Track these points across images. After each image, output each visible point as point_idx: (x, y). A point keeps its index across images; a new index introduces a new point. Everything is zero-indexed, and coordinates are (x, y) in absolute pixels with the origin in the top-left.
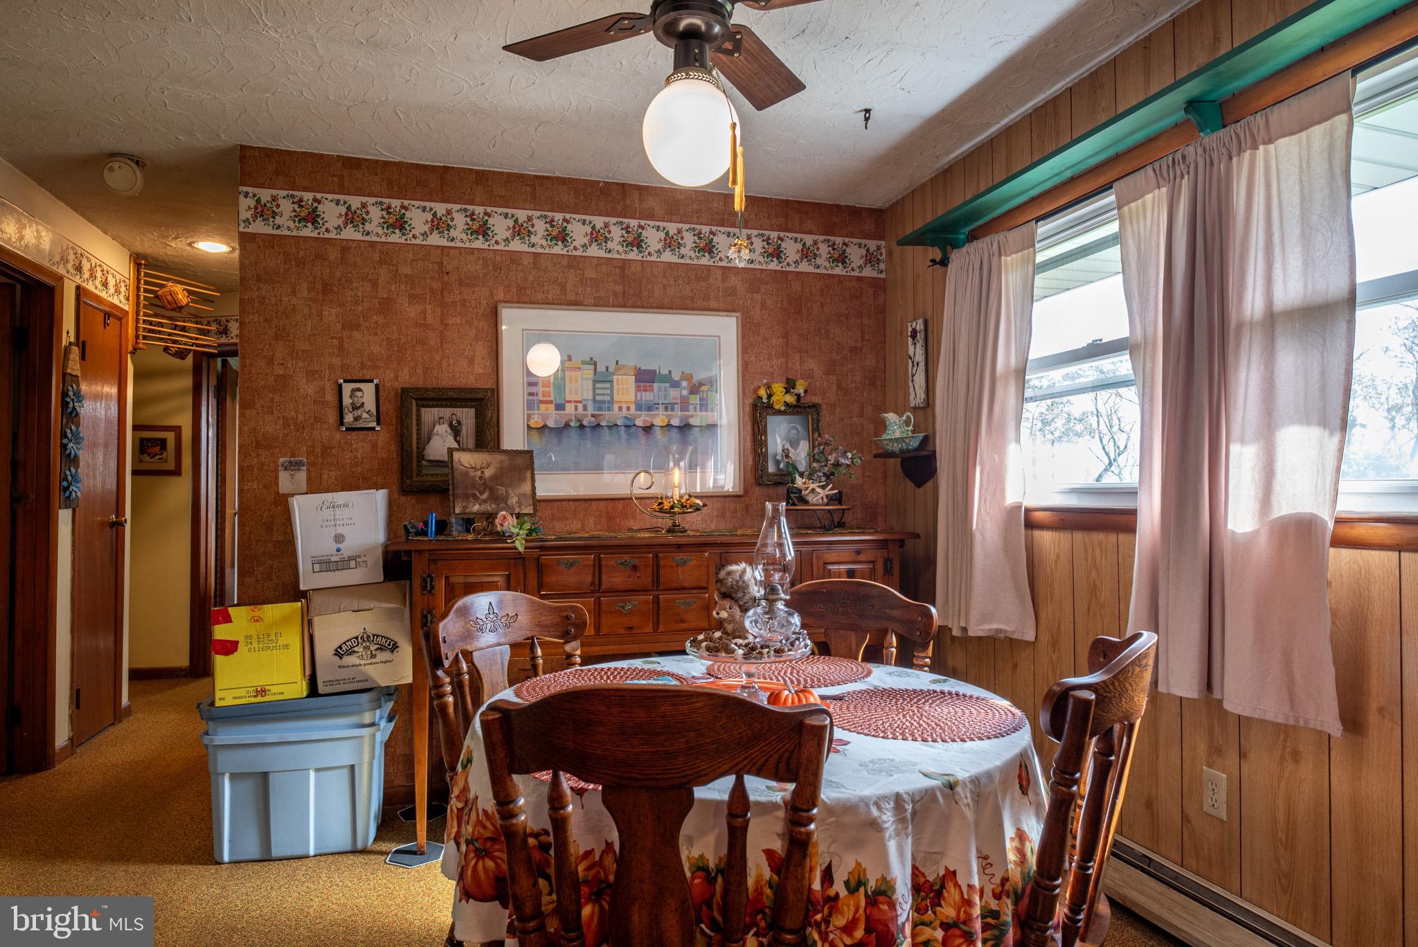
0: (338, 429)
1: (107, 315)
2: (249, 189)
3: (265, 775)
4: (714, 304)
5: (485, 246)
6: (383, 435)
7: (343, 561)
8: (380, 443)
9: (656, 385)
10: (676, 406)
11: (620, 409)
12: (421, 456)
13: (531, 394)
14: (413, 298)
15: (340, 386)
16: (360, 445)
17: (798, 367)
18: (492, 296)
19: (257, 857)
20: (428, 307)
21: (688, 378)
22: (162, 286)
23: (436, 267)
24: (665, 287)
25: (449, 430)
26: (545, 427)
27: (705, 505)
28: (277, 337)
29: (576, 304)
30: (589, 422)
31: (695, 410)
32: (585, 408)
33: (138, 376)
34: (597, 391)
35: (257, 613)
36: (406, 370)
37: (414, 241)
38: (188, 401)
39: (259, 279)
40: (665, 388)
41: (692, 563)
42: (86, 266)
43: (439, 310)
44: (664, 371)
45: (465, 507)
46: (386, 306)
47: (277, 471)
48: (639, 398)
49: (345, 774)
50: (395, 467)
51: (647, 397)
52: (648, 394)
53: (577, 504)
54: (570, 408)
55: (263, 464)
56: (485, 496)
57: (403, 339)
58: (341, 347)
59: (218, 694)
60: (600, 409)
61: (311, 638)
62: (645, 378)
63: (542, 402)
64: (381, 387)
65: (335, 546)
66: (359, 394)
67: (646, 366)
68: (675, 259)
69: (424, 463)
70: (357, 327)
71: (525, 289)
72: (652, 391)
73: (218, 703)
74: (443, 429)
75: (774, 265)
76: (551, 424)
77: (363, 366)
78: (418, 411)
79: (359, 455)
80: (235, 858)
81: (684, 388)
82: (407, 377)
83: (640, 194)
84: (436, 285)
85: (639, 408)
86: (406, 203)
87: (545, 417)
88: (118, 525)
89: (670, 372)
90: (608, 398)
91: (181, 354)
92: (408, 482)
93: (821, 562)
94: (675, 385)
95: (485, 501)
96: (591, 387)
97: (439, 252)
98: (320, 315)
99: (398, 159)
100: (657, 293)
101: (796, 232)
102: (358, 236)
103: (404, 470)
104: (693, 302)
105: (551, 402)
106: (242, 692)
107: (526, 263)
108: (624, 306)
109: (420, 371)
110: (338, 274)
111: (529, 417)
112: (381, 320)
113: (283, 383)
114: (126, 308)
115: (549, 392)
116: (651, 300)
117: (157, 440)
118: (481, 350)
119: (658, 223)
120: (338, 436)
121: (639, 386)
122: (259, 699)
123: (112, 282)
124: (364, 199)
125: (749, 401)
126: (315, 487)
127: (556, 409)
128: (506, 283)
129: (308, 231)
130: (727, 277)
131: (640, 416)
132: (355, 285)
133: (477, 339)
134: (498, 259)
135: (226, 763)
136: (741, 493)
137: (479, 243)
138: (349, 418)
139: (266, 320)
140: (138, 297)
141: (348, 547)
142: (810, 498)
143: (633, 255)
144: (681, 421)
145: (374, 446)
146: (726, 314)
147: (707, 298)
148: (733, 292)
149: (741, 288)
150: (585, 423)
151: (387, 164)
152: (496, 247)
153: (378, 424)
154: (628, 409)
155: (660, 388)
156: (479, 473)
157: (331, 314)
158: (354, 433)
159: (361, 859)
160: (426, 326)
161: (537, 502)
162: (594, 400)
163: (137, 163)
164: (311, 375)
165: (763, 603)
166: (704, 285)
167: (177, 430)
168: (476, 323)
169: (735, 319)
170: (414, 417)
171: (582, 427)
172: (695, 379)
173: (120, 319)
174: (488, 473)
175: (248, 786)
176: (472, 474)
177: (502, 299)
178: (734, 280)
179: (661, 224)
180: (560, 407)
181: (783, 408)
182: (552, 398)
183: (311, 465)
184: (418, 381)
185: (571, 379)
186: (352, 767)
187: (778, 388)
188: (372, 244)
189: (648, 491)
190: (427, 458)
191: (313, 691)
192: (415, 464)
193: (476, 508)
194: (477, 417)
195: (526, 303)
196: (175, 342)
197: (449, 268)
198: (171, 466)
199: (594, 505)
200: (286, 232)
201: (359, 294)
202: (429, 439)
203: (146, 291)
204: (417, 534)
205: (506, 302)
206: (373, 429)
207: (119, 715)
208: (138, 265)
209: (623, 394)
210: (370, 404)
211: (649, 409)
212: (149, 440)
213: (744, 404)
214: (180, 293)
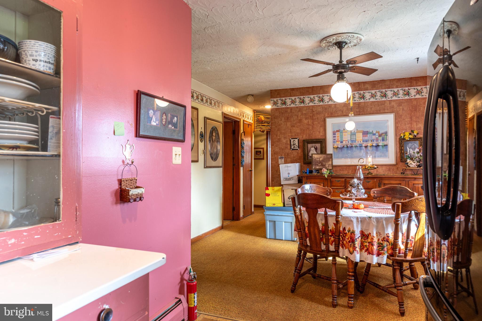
0: (290, 150)
1: (249, 125)
2: (272, 99)
3: (275, 221)
4: (386, 111)
5: (323, 104)
6: (300, 151)
7: (289, 178)
8: (299, 152)
9: (368, 135)
10: (374, 140)
11: (358, 142)
12: (308, 155)
13: (334, 139)
14: (306, 119)
15: (291, 140)
16: (295, 153)
17: (415, 127)
18: (324, 116)
19: (274, 238)
20: (310, 120)
21: (378, 132)
22: (259, 116)
23: (311, 110)
24: (371, 108)
25: (314, 149)
26: (338, 147)
27: (377, 167)
28: (278, 130)
29: (346, 116)
30: (350, 146)
31: (380, 141)
32: (348, 142)
33: (255, 137)
34: (352, 138)
35: (273, 188)
36: (305, 135)
37: (306, 105)
38: (266, 141)
39: (274, 118)
40: (371, 135)
41: (371, 182)
42: (245, 115)
43: (312, 121)
44: (371, 131)
45: (315, 167)
46: (300, 121)
47: (278, 159)
48: (363, 139)
49: (290, 223)
50: (302, 158)
51: (366, 138)
52: (366, 137)
53: (346, 167)
54: (344, 142)
55: (275, 158)
56: (320, 165)
57: (304, 128)
58: (291, 131)
59: (267, 204)
60: (352, 142)
61: (284, 194)
62: (365, 133)
63: (337, 141)
64: (299, 140)
65: (288, 175)
66: (294, 142)
67: (366, 130)
68: (374, 100)
69: (309, 157)
70: (294, 126)
71: (332, 113)
72: (367, 136)
73: (267, 206)
74: (313, 149)
75: (407, 97)
76: (339, 146)
77: (295, 135)
78: (307, 145)
79: (295, 155)
80: (270, 238)
81: (377, 135)
82: (305, 137)
83: (364, 84)
84: (311, 115)
85: (363, 141)
86: (304, 96)
87: (338, 145)
88: (251, 171)
89: (373, 131)
90: (355, 139)
91: (263, 132)
92: (305, 161)
93: (412, 184)
94: (374, 134)
95: (320, 166)
96: (350, 137)
97: (312, 107)
98: (286, 125)
99: (302, 87)
100: (369, 110)
101: (415, 86)
102: (294, 106)
103: (304, 159)
104: (380, 111)
105: (339, 141)
106: (271, 204)
107: (333, 107)
108: (359, 115)
109: (308, 135)
110: (290, 115)
111: (334, 145)
112: (299, 124)
113: (279, 140)
114: (252, 122)
115: (339, 139)
116: (367, 112)
117: (259, 151)
118: (322, 129)
119: (369, 91)
120: (290, 151)
121: (363, 136)
122: (274, 206)
123: (249, 117)
124: (295, 97)
125: (398, 138)
126: (286, 162)
127: (341, 143)
128: (328, 112)
129: (284, 106)
130: (391, 103)
131: (363, 144)
132: (293, 117)
133: (321, 127)
134: (326, 107)
135: (268, 218)
136: (395, 164)
137: (321, 104)
138: (292, 147)
139: (276, 127)
140: (254, 119)
141: (291, 176)
142: (410, 166)
143: (362, 101)
144: (376, 144)
145: (298, 153)
146: (390, 113)
147: (384, 109)
148: (393, 107)
149: (395, 106)
150: (348, 146)
151: (300, 88)
152: (325, 104)
153: (299, 148)
154: (360, 142)
155: (369, 136)
156: (319, 159)
157: (289, 124)
158: (294, 150)
159: (293, 242)
160: (309, 125)
161: (333, 166)
162: (351, 140)
163: (253, 96)
164: (285, 138)
165: (356, 187)
166: (383, 106)
167: (263, 149)
168: (320, 123)
169: (393, 115)
170: (306, 146)
171: (347, 147)
172: (381, 132)
173: (251, 125)
174: (321, 159)
175: (272, 223)
176: (317, 160)
177: (327, 116)
178: (393, 103)
179: (370, 91)
180: (342, 142)
181: (409, 139)
182: (340, 140)
183: (285, 158)
184: (307, 138)
185: (344, 134)
186: (291, 222)
187: (407, 134)
188: (297, 107)
189: (362, 164)
190: (309, 156)
191: (284, 206)
192: (306, 157)
193: (318, 167)
194: (321, 146)
195: (333, 117)
196: (262, 129)
197: (314, 110)
198: (262, 157)
199: (351, 167)
200: (280, 107)
201: (294, 119)
202: (310, 151)
203: (256, 118)
204: (305, 173)
205: (328, 117)
206: (298, 149)
207: (252, 213)
208: (254, 112)
209: (359, 138)
210: (297, 144)
211: (366, 141)
212: (258, 151)
213: (396, 139)
214: (262, 117)
